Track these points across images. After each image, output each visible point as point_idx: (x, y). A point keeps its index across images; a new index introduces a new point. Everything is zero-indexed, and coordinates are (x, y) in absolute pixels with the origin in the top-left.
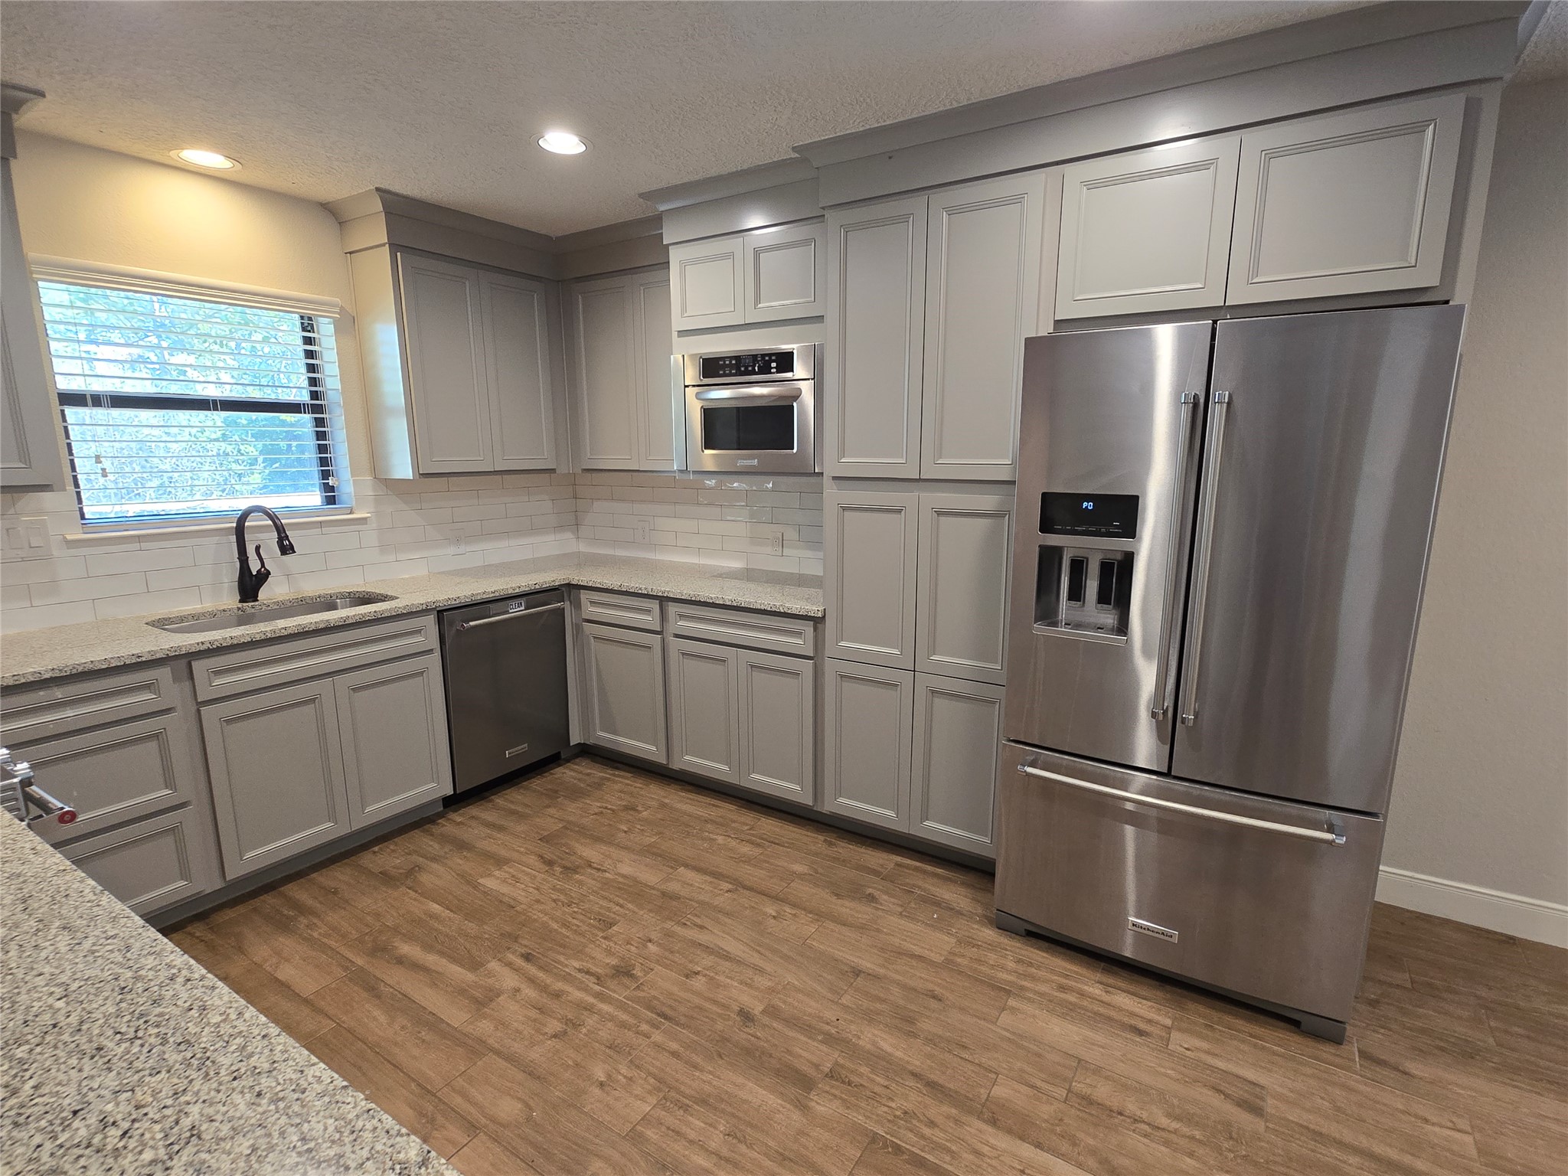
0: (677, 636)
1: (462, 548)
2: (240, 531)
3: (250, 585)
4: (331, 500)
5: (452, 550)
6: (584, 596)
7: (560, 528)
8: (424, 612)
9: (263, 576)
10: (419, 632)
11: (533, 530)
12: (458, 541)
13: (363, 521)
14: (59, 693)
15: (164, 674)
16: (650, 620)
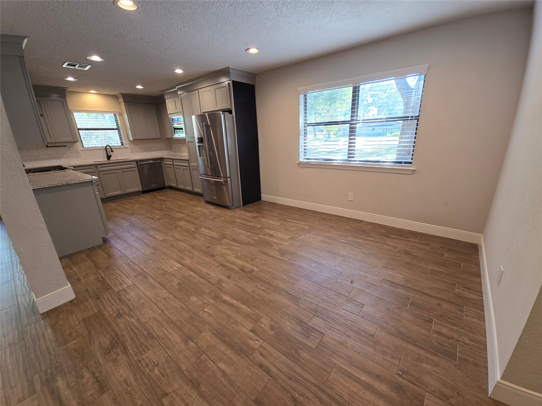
0: (175, 165)
1: (147, 153)
2: (106, 149)
3: (109, 157)
4: (122, 144)
5: (145, 153)
6: (164, 160)
7: (167, 149)
8: (133, 161)
9: (111, 156)
10: (133, 164)
11: (161, 150)
12: (146, 151)
13: (127, 148)
14: (80, 168)
15: (93, 167)
16: (171, 163)
